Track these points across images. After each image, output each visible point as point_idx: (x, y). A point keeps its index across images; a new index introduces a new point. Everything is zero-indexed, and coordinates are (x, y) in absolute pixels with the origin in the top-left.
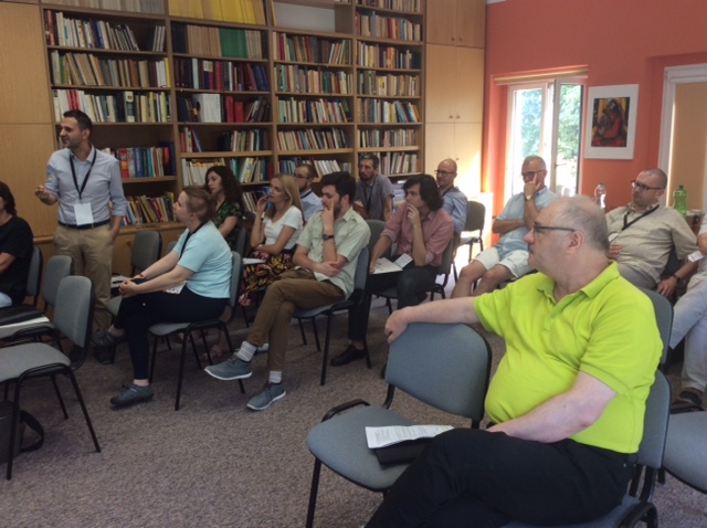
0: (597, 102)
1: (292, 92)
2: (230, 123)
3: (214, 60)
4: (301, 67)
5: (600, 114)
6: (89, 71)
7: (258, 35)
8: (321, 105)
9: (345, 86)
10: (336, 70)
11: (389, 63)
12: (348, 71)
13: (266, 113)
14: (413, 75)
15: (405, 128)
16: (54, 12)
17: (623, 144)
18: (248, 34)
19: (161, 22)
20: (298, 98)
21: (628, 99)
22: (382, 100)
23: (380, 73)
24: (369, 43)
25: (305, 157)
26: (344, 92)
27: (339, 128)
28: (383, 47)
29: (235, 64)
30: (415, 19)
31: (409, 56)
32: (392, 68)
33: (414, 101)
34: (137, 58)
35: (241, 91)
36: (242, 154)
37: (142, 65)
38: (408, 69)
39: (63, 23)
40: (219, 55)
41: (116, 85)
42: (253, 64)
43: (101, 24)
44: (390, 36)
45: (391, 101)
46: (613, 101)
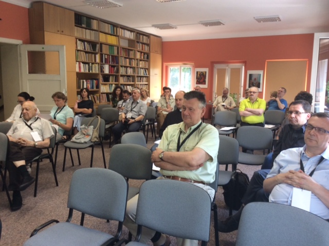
0: (197, 72)
1: (123, 65)
2: (110, 74)
3: (107, 55)
4: (125, 58)
5: (198, 75)
6: (83, 57)
7: (116, 48)
8: (129, 69)
9: (134, 64)
10: (132, 59)
11: (142, 57)
12: (134, 59)
13: (118, 71)
14: (147, 61)
15: (145, 77)
16: (77, 39)
17: (205, 84)
18: (115, 47)
19: (98, 43)
20: (125, 67)
21: (206, 72)
22: (141, 68)
23: (141, 60)
24: (138, 51)
25: (125, 85)
26: (133, 66)
27: (132, 76)
28: (141, 52)
29: (112, 56)
30: (148, 45)
31: (146, 56)
32: (143, 59)
33: (147, 69)
34: (92, 53)
35: (113, 64)
36: (112, 83)
37: (93, 55)
38: (146, 59)
39: (78, 42)
40: (108, 53)
41: (88, 61)
42: (116, 56)
43: (86, 43)
44: (142, 49)
45: (143, 68)
46: (202, 72)
